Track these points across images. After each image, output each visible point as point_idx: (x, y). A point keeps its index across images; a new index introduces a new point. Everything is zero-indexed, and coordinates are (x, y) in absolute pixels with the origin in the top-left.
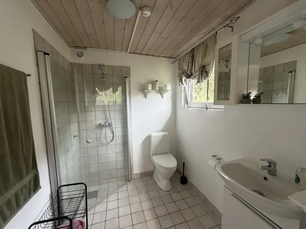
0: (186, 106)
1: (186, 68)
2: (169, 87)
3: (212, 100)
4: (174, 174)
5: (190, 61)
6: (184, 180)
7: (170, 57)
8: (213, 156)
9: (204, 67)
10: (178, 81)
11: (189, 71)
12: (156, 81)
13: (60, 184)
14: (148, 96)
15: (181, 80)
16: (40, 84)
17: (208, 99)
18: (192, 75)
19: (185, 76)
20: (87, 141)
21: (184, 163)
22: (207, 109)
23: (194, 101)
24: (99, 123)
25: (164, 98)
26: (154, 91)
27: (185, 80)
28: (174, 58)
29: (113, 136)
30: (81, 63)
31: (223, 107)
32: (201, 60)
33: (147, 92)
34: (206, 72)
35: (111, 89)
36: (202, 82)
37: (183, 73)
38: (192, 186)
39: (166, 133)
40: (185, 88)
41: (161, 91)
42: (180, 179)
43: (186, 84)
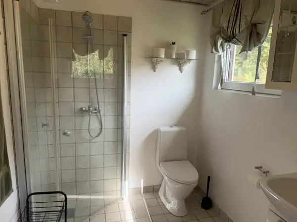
0: (219, 87)
1: (225, 25)
2: (193, 55)
3: (263, 80)
4: (192, 193)
5: (233, 13)
6: (207, 203)
7: (198, 4)
8: (257, 168)
9: (255, 25)
10: (210, 46)
11: (229, 29)
12: (173, 44)
13: (30, 191)
14: (159, 67)
15: (215, 45)
16: (6, 44)
17: (257, 77)
18: (234, 37)
19: (223, 38)
20: (65, 134)
21: (209, 177)
22: (254, 93)
23: (233, 79)
24: (80, 107)
25: (183, 71)
26: (168, 61)
27: (221, 45)
28: (205, 5)
29: (101, 129)
30: (55, 9)
31: (279, 92)
32: (251, 14)
33: (157, 63)
34: (258, 34)
35: (97, 53)
36: (250, 50)
37: (219, 33)
38: (220, 213)
39: (184, 128)
40: (220, 56)
41: (180, 61)
42: (201, 202)
43: (223, 51)
